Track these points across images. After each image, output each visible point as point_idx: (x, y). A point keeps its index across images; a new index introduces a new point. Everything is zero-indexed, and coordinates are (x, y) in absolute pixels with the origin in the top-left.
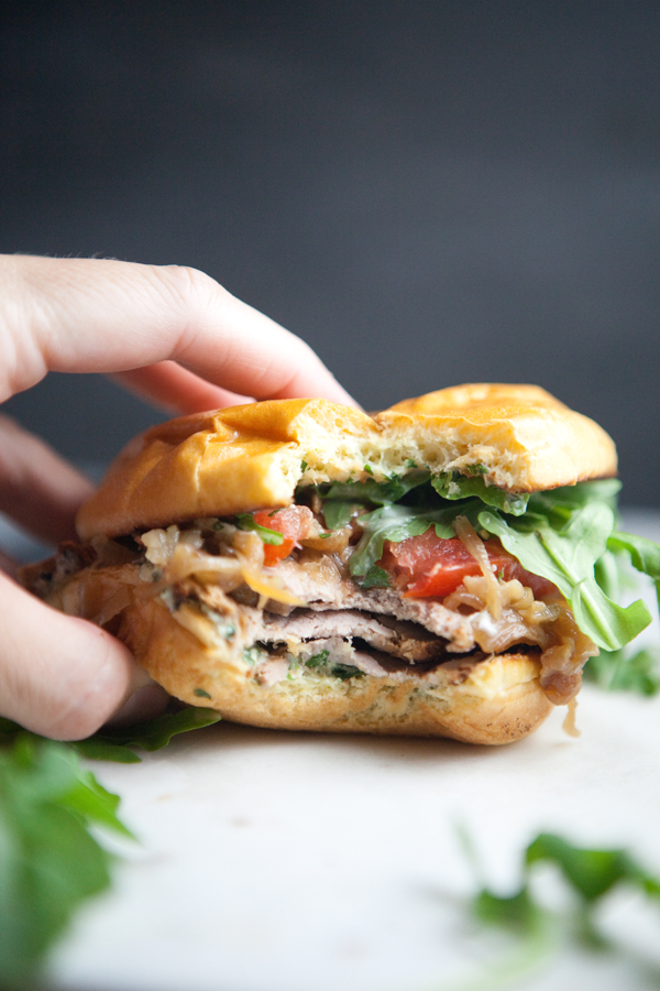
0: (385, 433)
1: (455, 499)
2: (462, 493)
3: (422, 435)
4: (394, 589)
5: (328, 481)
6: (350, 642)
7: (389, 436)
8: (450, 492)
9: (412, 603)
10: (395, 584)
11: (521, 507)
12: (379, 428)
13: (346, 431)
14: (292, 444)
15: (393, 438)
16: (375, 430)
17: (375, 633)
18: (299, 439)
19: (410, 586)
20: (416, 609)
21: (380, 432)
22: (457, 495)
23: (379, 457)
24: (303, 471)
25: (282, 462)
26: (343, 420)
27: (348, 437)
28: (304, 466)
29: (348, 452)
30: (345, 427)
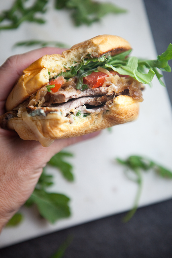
0: (66, 57)
1: (87, 64)
2: (88, 62)
3: (74, 54)
4: (90, 88)
5: (57, 74)
6: (84, 105)
7: (67, 57)
8: (85, 63)
9: (95, 89)
10: (89, 87)
11: (103, 59)
12: (64, 56)
13: (56, 60)
14: (44, 69)
15: (68, 57)
16: (62, 57)
17: (90, 100)
18: (45, 67)
19: (93, 86)
20: (97, 90)
21: (64, 57)
22: (87, 63)
23: (67, 64)
24: (49, 74)
25: (43, 74)
26: (54, 58)
27: (57, 61)
28: (49, 73)
29: (58, 65)
30: (55, 59)
